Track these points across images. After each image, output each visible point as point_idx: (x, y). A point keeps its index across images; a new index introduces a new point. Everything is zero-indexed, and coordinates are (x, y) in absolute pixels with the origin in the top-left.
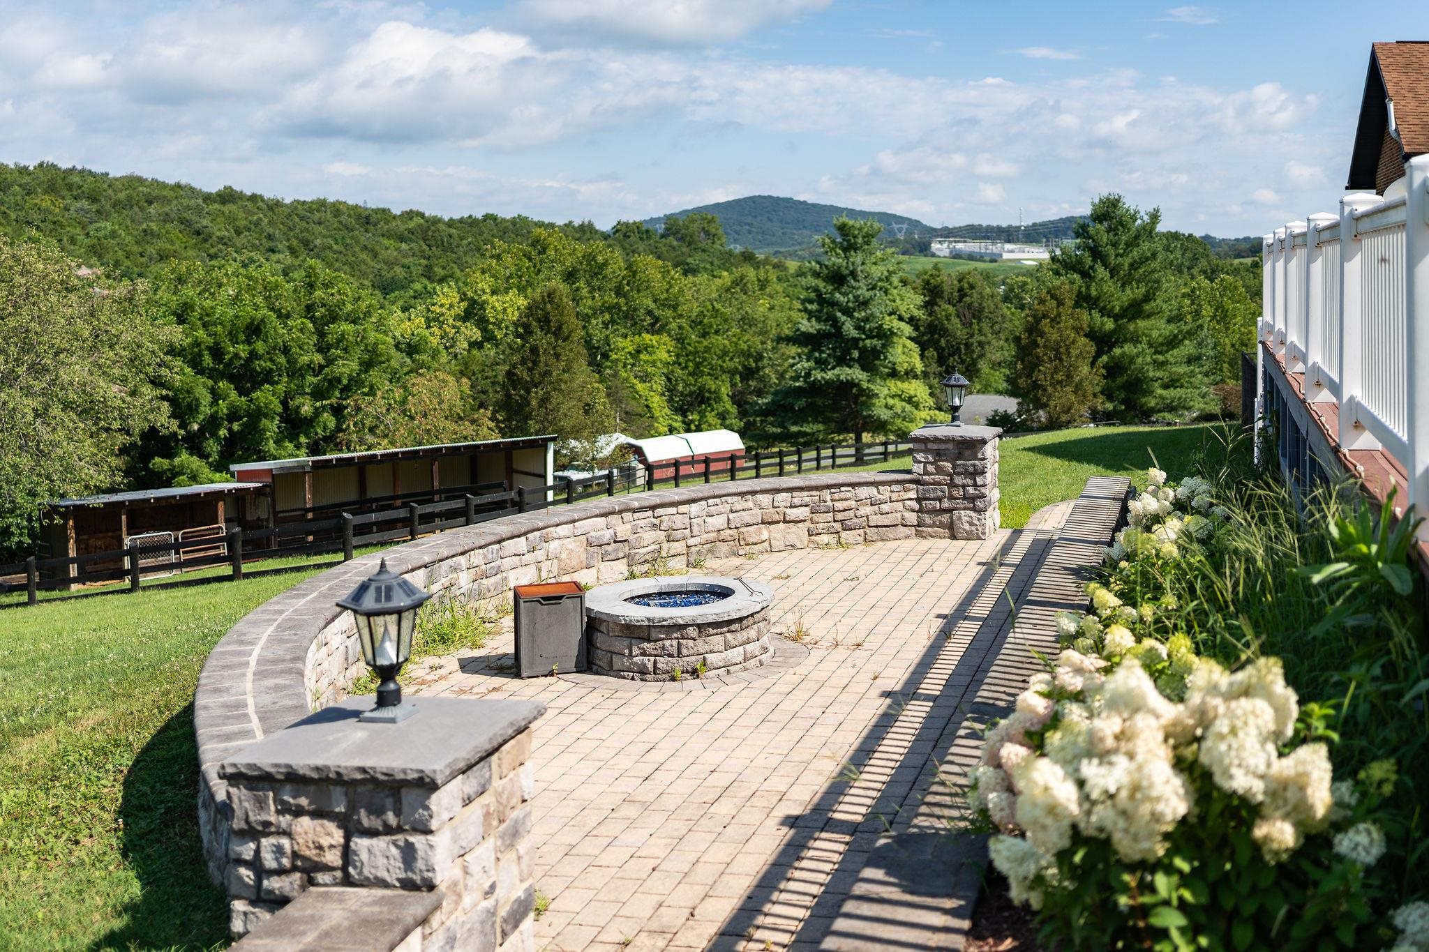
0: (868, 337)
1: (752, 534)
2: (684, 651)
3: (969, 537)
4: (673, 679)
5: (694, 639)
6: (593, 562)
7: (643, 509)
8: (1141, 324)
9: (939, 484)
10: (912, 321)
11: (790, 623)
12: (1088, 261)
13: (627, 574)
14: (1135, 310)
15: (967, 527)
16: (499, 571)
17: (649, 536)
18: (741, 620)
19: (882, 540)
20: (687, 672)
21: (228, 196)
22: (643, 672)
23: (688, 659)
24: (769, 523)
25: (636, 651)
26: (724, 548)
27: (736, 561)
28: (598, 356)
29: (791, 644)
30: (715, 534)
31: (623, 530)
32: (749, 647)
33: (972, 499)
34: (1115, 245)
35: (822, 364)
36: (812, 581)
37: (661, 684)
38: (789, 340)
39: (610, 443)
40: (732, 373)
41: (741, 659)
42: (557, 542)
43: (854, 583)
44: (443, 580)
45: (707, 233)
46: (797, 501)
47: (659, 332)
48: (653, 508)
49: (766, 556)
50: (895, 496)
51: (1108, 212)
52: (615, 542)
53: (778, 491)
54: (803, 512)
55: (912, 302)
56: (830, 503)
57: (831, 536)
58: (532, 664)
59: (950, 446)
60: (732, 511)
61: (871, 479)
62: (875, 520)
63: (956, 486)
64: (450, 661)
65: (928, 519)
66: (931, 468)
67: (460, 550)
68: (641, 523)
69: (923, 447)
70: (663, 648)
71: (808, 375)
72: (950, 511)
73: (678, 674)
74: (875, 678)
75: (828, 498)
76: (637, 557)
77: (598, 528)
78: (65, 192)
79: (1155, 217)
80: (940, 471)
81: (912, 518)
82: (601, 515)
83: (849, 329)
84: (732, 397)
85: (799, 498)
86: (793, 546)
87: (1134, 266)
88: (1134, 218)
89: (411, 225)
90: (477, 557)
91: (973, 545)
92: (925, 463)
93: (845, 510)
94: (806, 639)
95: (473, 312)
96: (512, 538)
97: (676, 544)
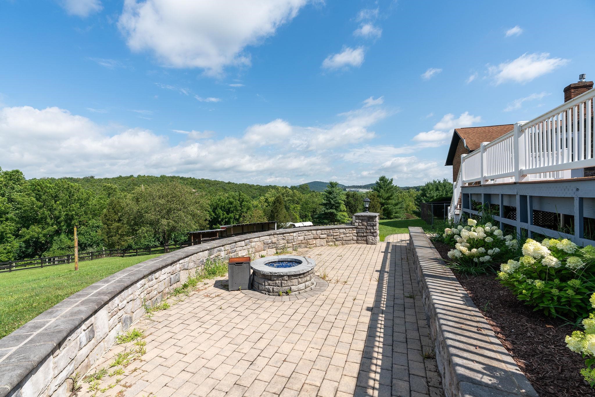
0: (336, 204)
1: (311, 242)
2: (283, 285)
3: (372, 244)
4: (279, 295)
5: (287, 281)
6: (265, 249)
7: (280, 234)
8: (390, 201)
9: (363, 229)
10: (344, 201)
11: (321, 271)
12: (379, 189)
13: (275, 252)
14: (388, 198)
15: (371, 241)
16: (235, 251)
17: (282, 242)
18: (304, 274)
19: (347, 244)
20: (284, 293)
21: (229, 183)
22: (269, 291)
23: (285, 288)
24: (316, 239)
25: (266, 284)
26: (303, 245)
27: (306, 249)
28: (287, 209)
29: (322, 280)
30: (300, 242)
31: (274, 240)
32: (307, 283)
33: (373, 233)
34: (384, 185)
35: (327, 209)
36: (328, 256)
37: (274, 297)
38: (321, 205)
39: (289, 224)
40: (311, 212)
41: (304, 288)
42: (254, 243)
43: (341, 257)
44: (215, 254)
45: (306, 188)
46: (323, 233)
47: (298, 204)
48: (283, 234)
49: (315, 248)
50: (350, 232)
51: (382, 179)
52: (272, 243)
53: (318, 230)
54: (325, 236)
55: (344, 197)
56: (332, 234)
57: (333, 243)
58: (232, 286)
59: (366, 218)
60: (305, 235)
61: (344, 227)
62: (345, 238)
63: (368, 229)
64: (211, 281)
65: (360, 238)
66: (360, 224)
67: (222, 245)
68: (279, 238)
69: (358, 218)
70: (276, 283)
71: (324, 211)
72: (366, 236)
73: (281, 293)
74: (354, 300)
75: (332, 232)
76: (279, 248)
77: (267, 239)
78: (205, 183)
79: (392, 180)
80: (363, 225)
81: (355, 238)
82: (268, 235)
83: (332, 202)
84: (311, 216)
85: (324, 232)
86: (322, 245)
87: (388, 190)
88: (388, 180)
89: (258, 187)
90: (227, 247)
91: (373, 246)
92: (359, 223)
93: (336, 236)
94: (327, 279)
95: (266, 200)
96: (240, 241)
97: (290, 244)
